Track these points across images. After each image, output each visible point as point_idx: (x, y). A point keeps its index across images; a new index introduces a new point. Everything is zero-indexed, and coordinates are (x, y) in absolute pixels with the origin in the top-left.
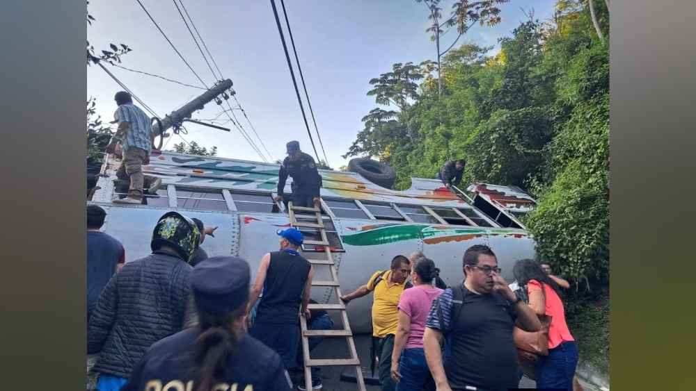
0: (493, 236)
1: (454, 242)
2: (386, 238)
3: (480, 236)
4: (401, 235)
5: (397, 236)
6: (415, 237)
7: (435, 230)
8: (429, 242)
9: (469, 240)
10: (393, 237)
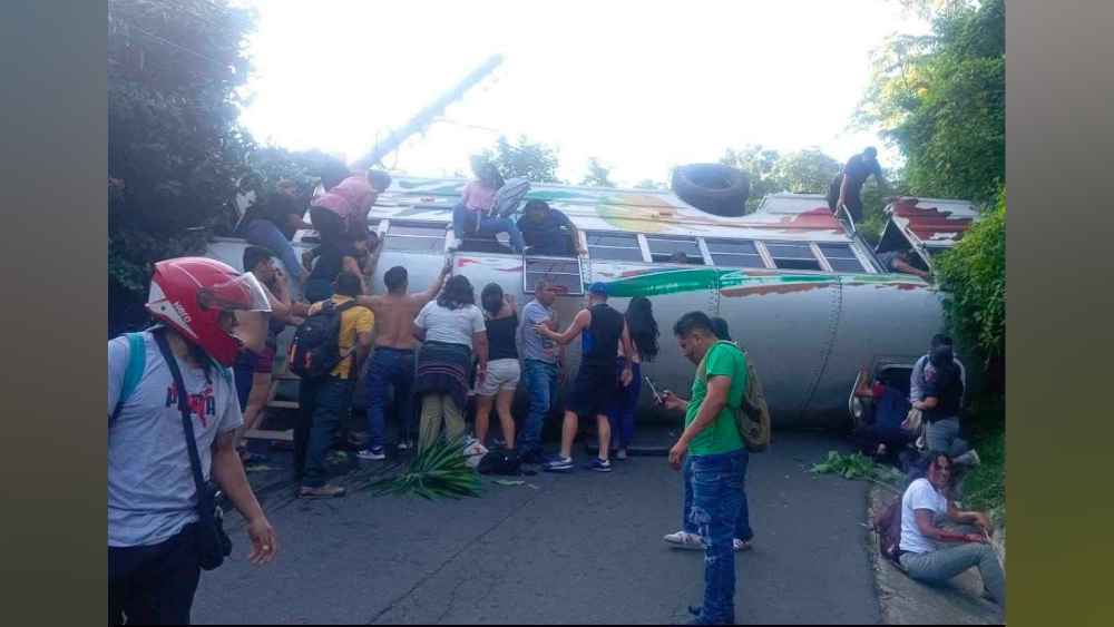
0: (851, 287)
1: (774, 294)
2: (658, 288)
3: (826, 285)
4: (683, 285)
5: (676, 285)
6: (707, 287)
7: (745, 276)
8: (729, 294)
9: (802, 292)
10: (669, 286)
